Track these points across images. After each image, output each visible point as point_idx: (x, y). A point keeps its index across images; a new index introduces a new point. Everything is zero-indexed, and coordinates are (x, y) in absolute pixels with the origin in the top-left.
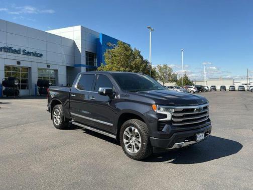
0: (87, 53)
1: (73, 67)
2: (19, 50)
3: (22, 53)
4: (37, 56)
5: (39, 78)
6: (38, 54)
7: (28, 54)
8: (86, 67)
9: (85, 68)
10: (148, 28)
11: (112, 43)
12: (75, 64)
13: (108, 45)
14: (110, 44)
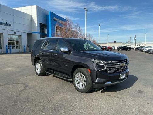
0: (41, 24)
1: (31, 34)
4: (7, 26)
5: (8, 41)
7: (1, 24)
9: (39, 34)
11: (57, 18)
12: (33, 32)
13: (54, 20)
14: (55, 19)
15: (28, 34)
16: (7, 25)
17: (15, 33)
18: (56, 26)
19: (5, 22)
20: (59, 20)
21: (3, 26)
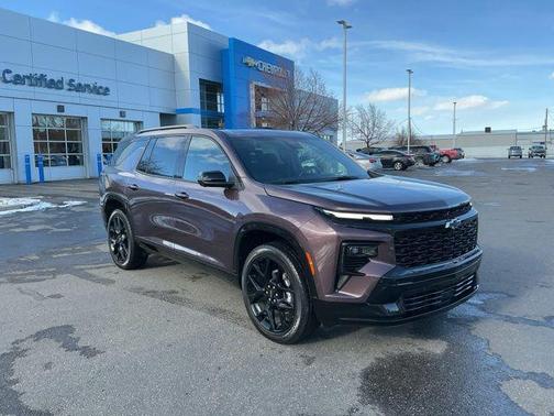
0: (202, 82)
1: (174, 115)
2: (61, 82)
3: (66, 87)
4: (97, 92)
5: (103, 139)
6: (101, 87)
7: (80, 88)
8: (202, 113)
9: (199, 116)
10: (340, 23)
11: (256, 58)
12: (178, 108)
13: (247, 64)
14: (251, 62)
15: (162, 115)
16: (96, 90)
17: (122, 114)
18: (252, 87)
19: (91, 82)
20: (266, 66)
21: (86, 95)
